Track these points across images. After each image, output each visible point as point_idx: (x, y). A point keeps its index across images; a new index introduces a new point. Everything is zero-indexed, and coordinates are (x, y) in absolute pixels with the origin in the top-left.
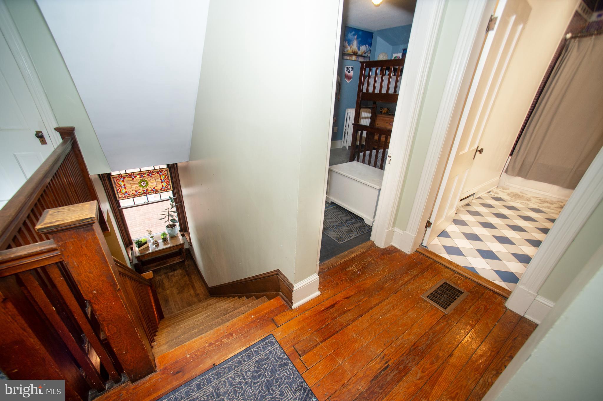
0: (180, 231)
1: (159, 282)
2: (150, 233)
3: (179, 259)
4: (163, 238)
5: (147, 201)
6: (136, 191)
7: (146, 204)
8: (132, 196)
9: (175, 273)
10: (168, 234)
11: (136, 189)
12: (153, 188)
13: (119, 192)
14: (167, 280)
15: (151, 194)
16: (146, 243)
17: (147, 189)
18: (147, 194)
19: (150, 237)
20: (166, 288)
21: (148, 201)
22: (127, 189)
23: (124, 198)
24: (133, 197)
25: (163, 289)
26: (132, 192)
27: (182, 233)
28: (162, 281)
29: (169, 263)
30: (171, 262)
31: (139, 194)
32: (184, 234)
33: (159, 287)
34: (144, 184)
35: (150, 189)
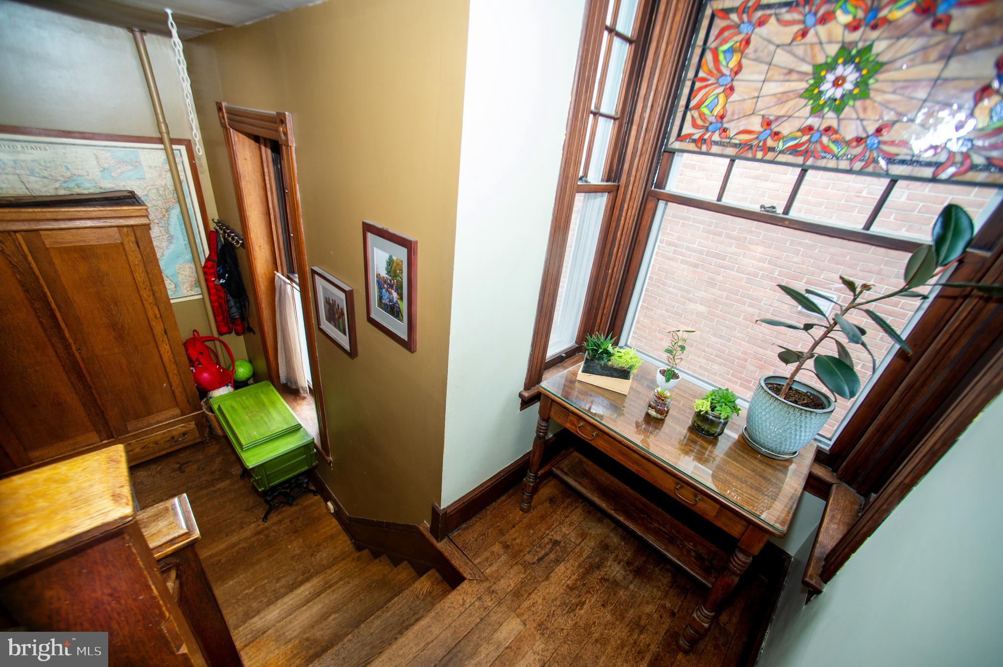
0: (820, 457)
1: (551, 550)
2: (676, 349)
3: (699, 557)
4: (701, 411)
5: (780, 210)
6: (768, 123)
7: (767, 217)
8: (735, 145)
9: (627, 588)
10: (743, 413)
11: (774, 112)
12: (871, 129)
13: (695, 108)
14: (574, 577)
15: (832, 164)
16: (623, 374)
17: (834, 124)
18: (810, 162)
19: (663, 372)
20: (527, 604)
21: (787, 211)
22: (734, 97)
23: (692, 147)
24: (731, 151)
25: (517, 594)
26: (743, 125)
27: (822, 472)
28: (558, 561)
29: (648, 530)
30: (657, 533)
31: (770, 143)
33: (526, 565)
34: (837, 83)
35: (850, 131)
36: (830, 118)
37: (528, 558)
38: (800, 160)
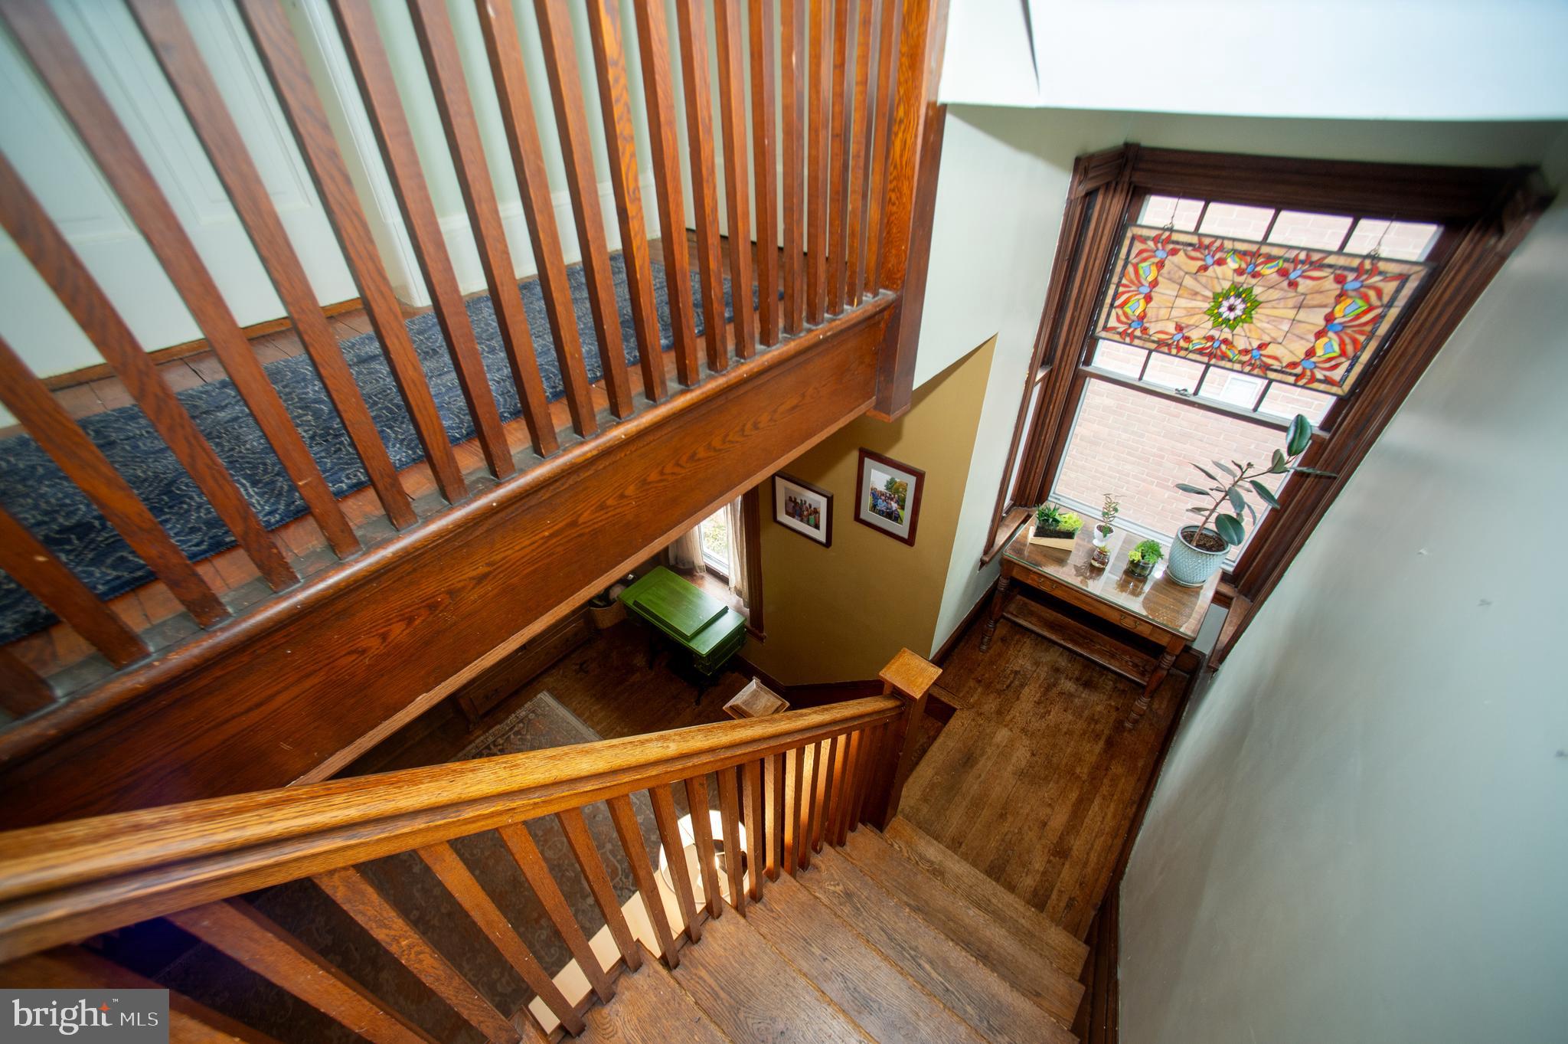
0: (1225, 578)
1: (1014, 679)
2: (1111, 509)
3: (1135, 665)
4: (1134, 560)
5: (1191, 391)
6: (1179, 328)
7: (1180, 398)
8: (1153, 342)
9: (1080, 697)
10: (1166, 556)
11: (1184, 321)
12: (1255, 344)
13: (1118, 307)
14: (1039, 695)
15: (1229, 365)
16: (1069, 535)
17: (1230, 337)
18: (1213, 361)
19: (1100, 528)
20: (1008, 718)
21: (1196, 393)
22: (1152, 304)
23: (1117, 337)
24: (1153, 346)
25: (999, 713)
26: (1159, 326)
27: (1226, 589)
28: (1022, 686)
29: (1092, 651)
30: (1100, 653)
31: (1182, 344)
32: (1231, 599)
33: (1000, 693)
34: (1231, 309)
35: (1241, 343)
36: (1226, 334)
37: (998, 686)
38: (1205, 359)
